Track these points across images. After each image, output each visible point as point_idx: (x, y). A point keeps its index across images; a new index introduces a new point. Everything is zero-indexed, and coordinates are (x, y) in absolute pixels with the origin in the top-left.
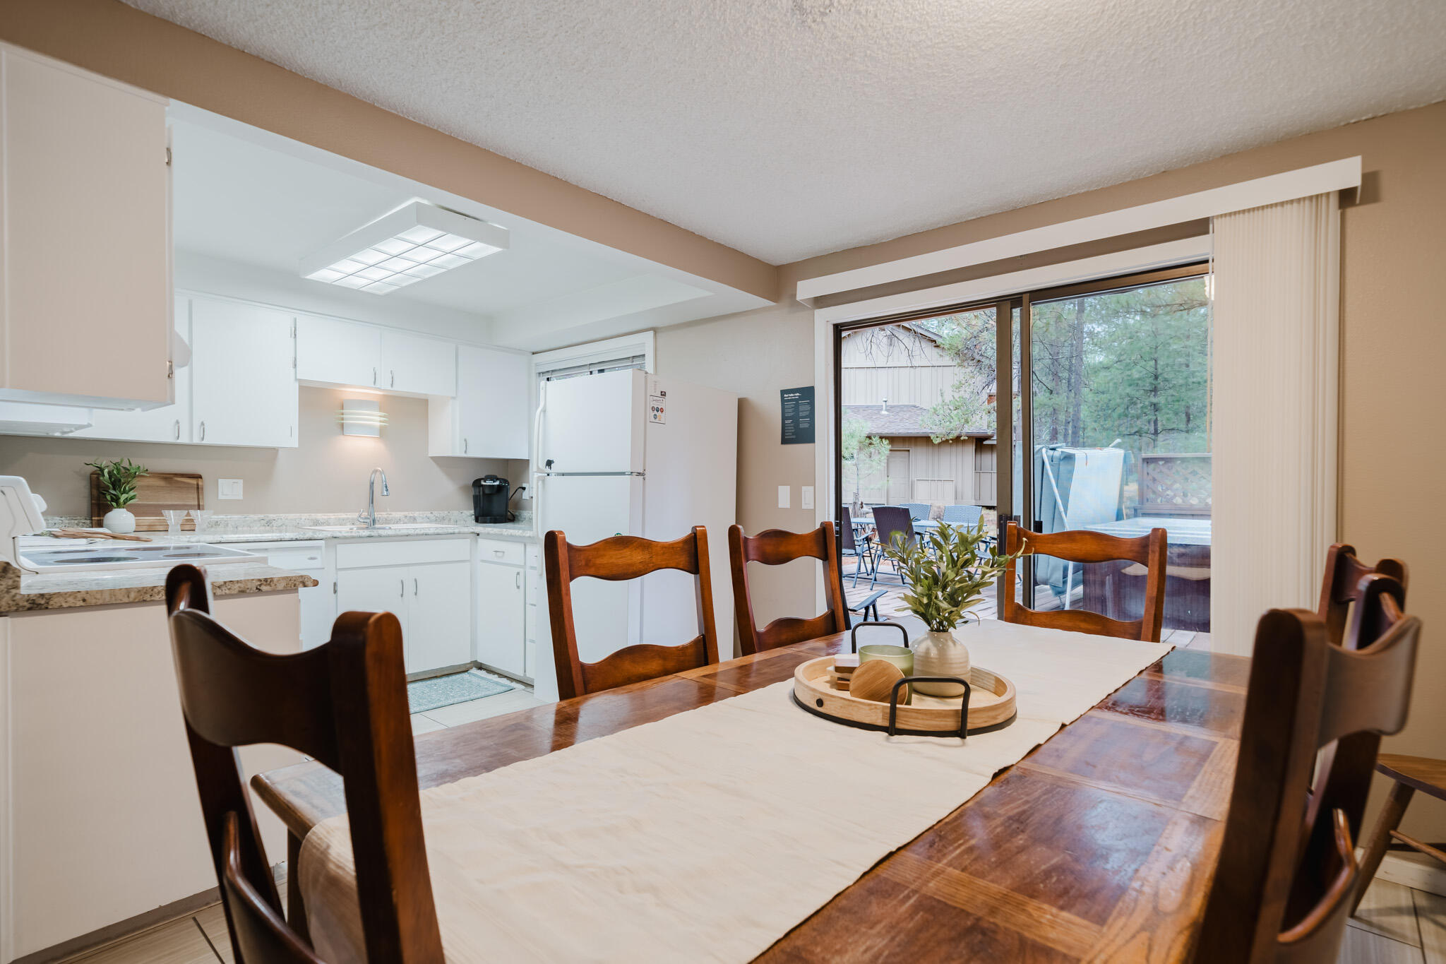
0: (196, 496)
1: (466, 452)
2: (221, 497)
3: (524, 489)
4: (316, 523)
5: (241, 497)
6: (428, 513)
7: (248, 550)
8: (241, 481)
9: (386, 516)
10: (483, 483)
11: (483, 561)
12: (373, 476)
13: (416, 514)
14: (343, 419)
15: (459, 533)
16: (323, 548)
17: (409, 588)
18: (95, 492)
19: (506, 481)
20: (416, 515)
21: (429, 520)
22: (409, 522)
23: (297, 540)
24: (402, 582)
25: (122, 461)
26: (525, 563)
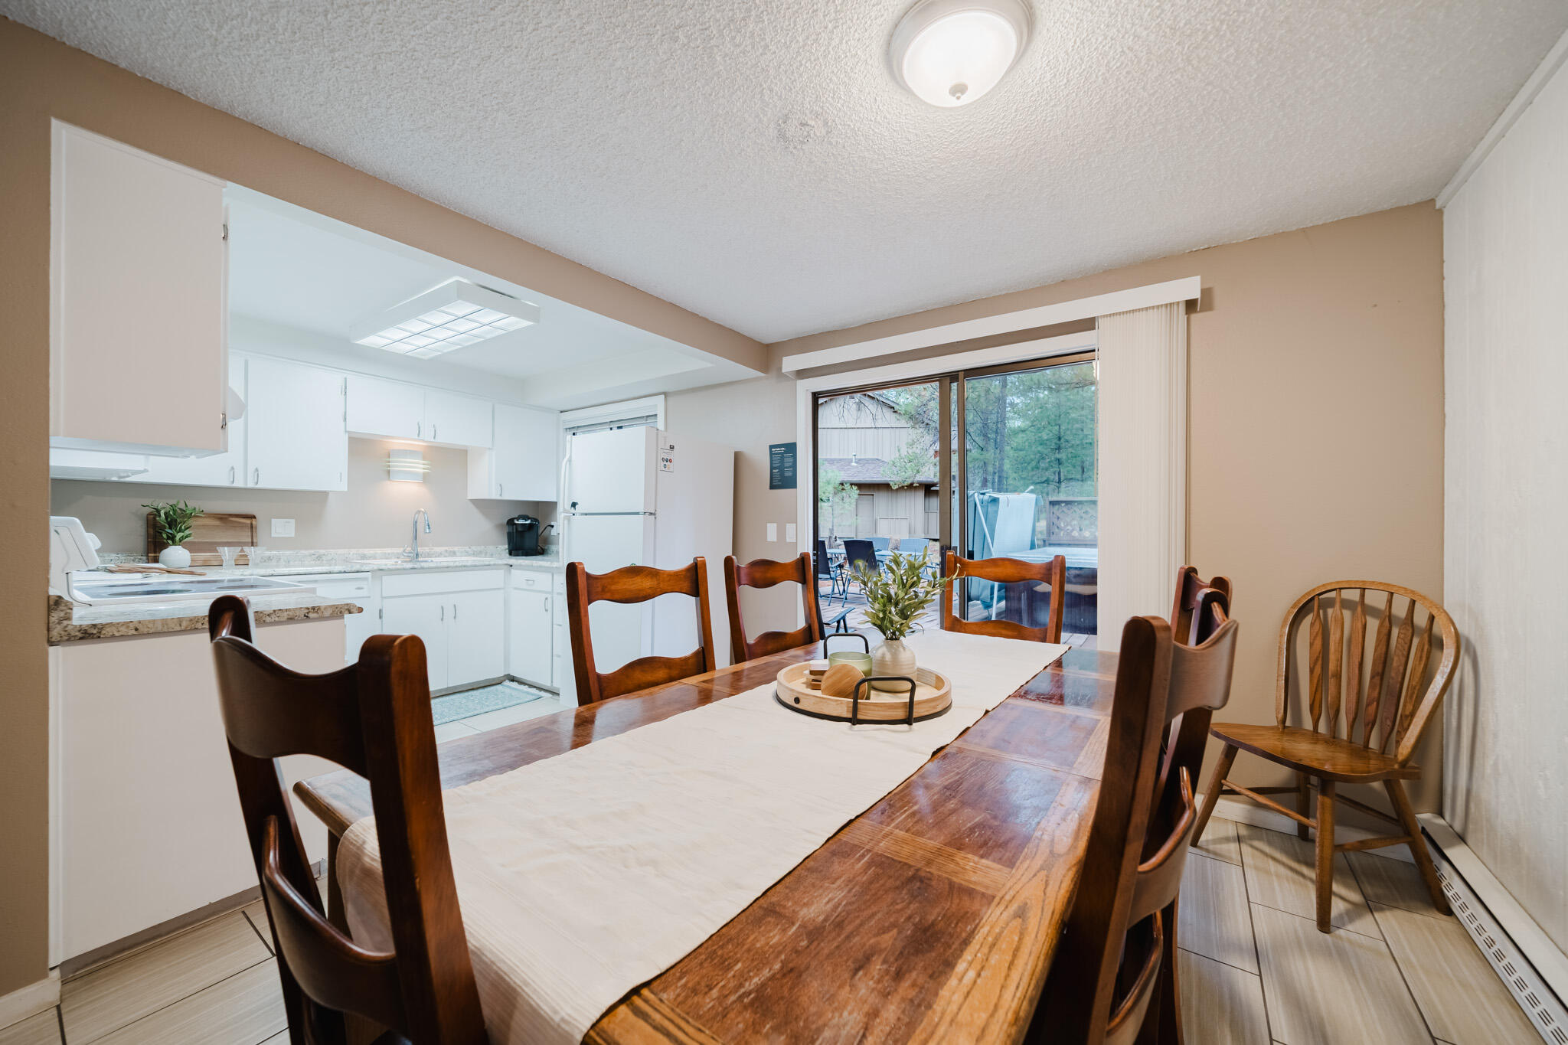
0: (250, 534)
1: (501, 495)
2: (273, 535)
3: (552, 526)
4: (364, 557)
5: (293, 535)
6: (467, 548)
7: (299, 582)
8: (293, 521)
9: (427, 550)
10: (516, 522)
11: (516, 589)
12: (417, 516)
14: (389, 466)
15: (494, 565)
16: (370, 579)
17: (449, 613)
18: (151, 531)
19: (536, 520)
20: (455, 550)
21: (468, 554)
22: (450, 556)
23: (345, 572)
24: (442, 608)
25: (178, 502)
26: (553, 590)
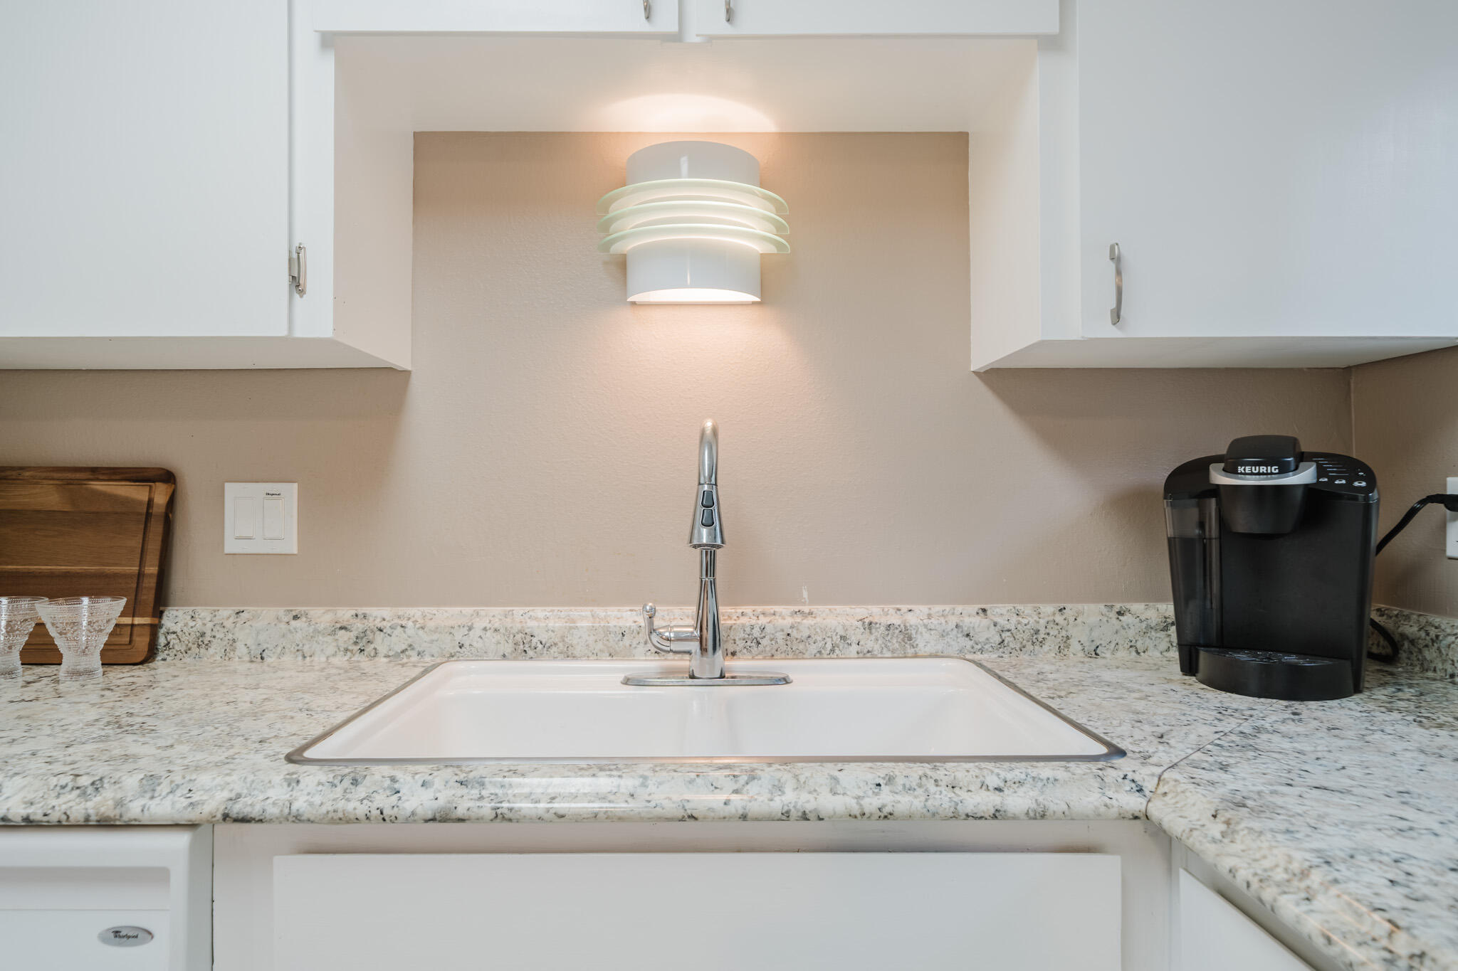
2: (231, 546)
5: (291, 546)
6: (968, 615)
8: (291, 491)
9: (789, 621)
10: (1220, 478)
13: (916, 616)
14: (616, 238)
19: (1352, 467)
20: (912, 619)
23: (29, 824)
